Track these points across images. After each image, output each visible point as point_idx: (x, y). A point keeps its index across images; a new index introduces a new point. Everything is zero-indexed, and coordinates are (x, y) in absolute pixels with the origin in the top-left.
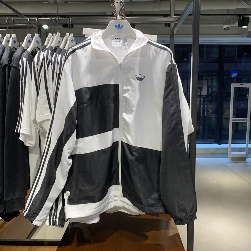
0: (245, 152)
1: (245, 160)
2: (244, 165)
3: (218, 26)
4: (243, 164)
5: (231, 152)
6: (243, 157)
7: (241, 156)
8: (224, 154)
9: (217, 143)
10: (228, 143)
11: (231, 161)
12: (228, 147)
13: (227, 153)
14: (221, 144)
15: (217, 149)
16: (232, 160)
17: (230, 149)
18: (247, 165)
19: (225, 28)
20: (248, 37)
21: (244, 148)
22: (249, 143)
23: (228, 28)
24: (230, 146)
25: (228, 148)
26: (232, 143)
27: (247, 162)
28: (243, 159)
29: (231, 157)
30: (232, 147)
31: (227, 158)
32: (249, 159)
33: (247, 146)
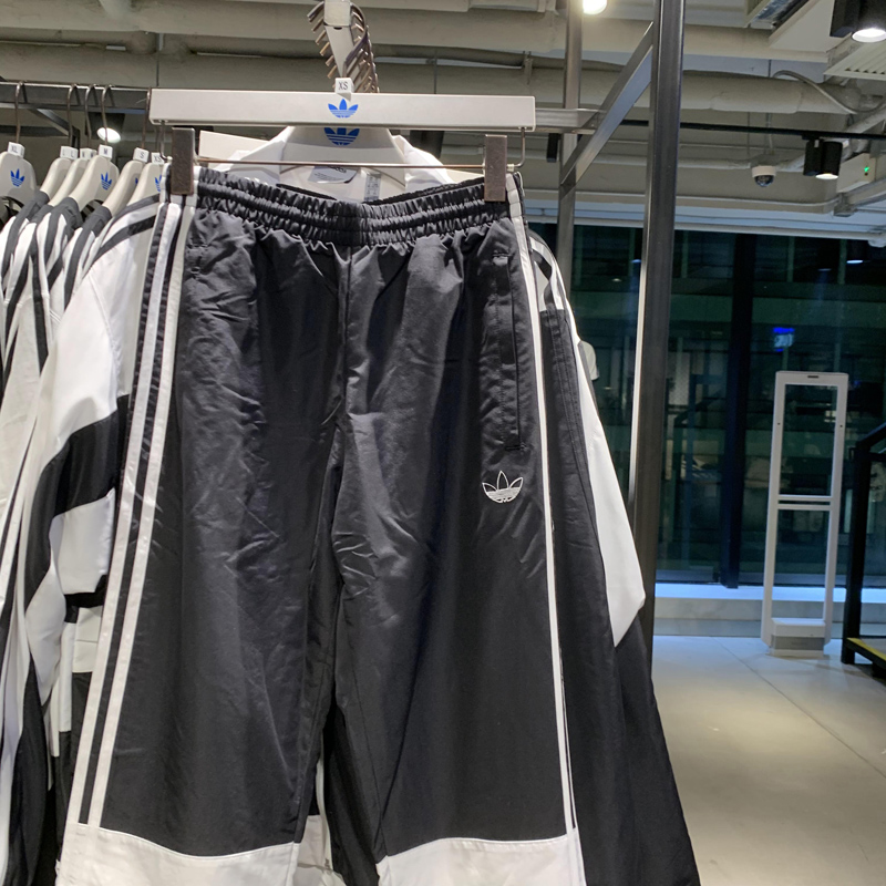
0: (820, 617)
1: (822, 649)
2: (819, 666)
3: (732, 168)
4: (815, 662)
5: (774, 616)
6: (815, 636)
7: (807, 634)
8: (747, 623)
9: (724, 583)
10: (761, 584)
11: (773, 650)
12: (761, 598)
13: (759, 621)
14: (736, 587)
15: (723, 603)
16: (777, 648)
17: (770, 605)
18: (828, 668)
19: (757, 178)
20: (837, 212)
21: (820, 604)
22: (837, 586)
23: (770, 179)
24: (768, 594)
25: (761, 602)
26: (776, 585)
27: (827, 657)
28: (815, 644)
29: (773, 637)
30: (775, 598)
31: (759, 637)
32: (835, 646)
33: (830, 595)
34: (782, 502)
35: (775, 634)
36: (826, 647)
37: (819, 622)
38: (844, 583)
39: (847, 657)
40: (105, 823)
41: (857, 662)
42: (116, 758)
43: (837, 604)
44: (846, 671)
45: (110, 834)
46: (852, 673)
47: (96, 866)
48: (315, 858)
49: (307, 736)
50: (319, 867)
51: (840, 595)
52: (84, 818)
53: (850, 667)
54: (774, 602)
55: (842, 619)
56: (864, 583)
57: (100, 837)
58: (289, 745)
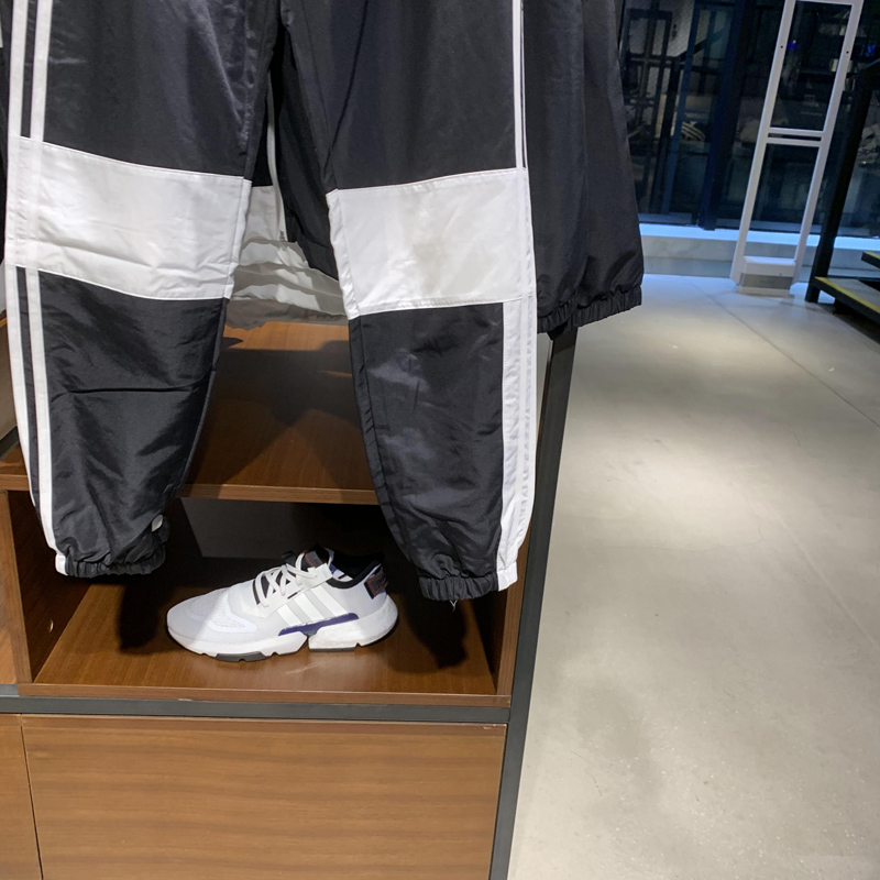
0: (792, 257)
1: (789, 289)
2: (782, 303)
4: (780, 299)
5: (745, 255)
6: (784, 275)
7: (776, 273)
8: (719, 264)
9: (701, 225)
10: (737, 228)
11: (741, 288)
12: (736, 239)
13: (730, 262)
14: (713, 229)
15: (698, 243)
16: (744, 285)
17: (744, 246)
18: (791, 305)
21: (792, 247)
22: (811, 233)
24: (743, 236)
25: (735, 243)
26: (751, 229)
27: (792, 296)
28: (781, 282)
29: (742, 274)
30: (748, 240)
31: (728, 277)
32: (800, 288)
33: (803, 240)
34: (770, 135)
35: (744, 272)
36: (792, 287)
37: (790, 262)
38: (819, 231)
39: (812, 296)
40: (48, 138)
41: (819, 301)
42: (51, 68)
43: (810, 248)
44: (808, 308)
45: (55, 148)
46: (814, 310)
47: (45, 182)
48: (269, 231)
49: (254, 69)
50: (274, 243)
51: (814, 241)
52: (26, 132)
53: (812, 305)
54: (748, 243)
55: (812, 263)
56: (839, 232)
57: (45, 153)
58: (234, 75)
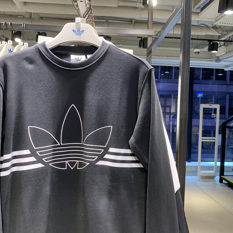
0: (213, 170)
2: (213, 184)
5: (201, 170)
6: (212, 175)
8: (194, 172)
9: (187, 161)
10: (197, 161)
11: (201, 180)
12: (197, 165)
13: (197, 171)
14: (190, 162)
15: (187, 167)
17: (200, 167)
18: (216, 184)
19: (195, 52)
20: (216, 61)
21: (213, 167)
23: (199, 52)
24: (199, 164)
26: (201, 161)
27: (215, 181)
29: (201, 176)
31: (197, 176)
32: (218, 178)
33: (216, 164)
34: (202, 139)
36: (215, 178)
37: (213, 172)
38: (220, 161)
41: (223, 182)
43: (218, 167)
44: (221, 185)
51: (219, 164)
56: (225, 160)
